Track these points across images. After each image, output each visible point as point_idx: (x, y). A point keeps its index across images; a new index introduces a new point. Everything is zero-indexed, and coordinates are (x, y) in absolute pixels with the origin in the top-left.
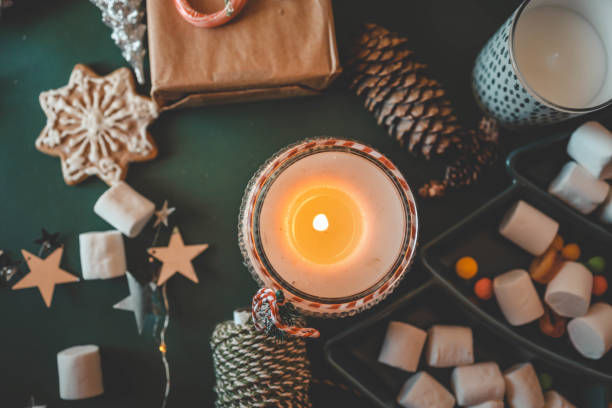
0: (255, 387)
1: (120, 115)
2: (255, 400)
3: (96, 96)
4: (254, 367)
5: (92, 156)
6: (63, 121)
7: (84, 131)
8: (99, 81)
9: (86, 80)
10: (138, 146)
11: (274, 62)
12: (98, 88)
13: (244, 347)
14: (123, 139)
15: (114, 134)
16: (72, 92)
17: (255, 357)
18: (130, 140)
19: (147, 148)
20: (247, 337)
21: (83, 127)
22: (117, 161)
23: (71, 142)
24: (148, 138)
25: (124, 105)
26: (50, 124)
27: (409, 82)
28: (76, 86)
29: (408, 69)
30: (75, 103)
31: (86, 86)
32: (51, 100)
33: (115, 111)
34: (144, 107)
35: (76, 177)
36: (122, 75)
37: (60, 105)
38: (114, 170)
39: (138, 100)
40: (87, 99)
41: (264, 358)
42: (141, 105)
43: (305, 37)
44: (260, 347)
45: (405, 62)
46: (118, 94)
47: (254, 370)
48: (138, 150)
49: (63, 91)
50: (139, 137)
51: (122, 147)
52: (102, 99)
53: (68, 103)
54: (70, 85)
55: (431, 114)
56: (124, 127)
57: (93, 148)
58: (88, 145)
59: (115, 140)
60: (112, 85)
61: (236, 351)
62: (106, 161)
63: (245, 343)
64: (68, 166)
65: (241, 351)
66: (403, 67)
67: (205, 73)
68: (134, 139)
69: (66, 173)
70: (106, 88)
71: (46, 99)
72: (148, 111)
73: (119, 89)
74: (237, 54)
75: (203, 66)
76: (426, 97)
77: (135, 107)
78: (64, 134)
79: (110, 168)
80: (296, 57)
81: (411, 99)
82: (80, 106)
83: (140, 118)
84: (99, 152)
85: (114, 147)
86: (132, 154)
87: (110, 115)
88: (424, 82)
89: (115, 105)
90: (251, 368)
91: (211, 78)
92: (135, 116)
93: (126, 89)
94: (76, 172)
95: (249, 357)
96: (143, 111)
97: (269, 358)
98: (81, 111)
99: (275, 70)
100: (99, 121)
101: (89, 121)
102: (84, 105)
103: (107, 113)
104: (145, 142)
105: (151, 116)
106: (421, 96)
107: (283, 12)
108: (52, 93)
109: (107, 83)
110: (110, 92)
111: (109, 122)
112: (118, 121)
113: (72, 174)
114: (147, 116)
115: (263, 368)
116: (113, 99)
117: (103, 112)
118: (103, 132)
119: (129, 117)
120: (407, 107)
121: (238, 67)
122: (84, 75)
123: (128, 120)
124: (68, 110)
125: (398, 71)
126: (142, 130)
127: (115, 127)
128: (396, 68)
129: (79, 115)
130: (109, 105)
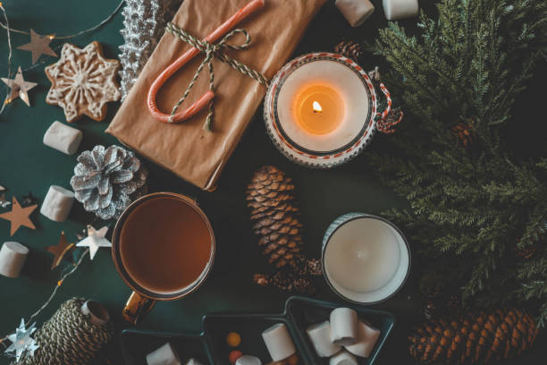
1: (96, 86)
3: (92, 66)
5: (67, 98)
6: (65, 68)
7: (72, 81)
8: (100, 58)
9: (93, 54)
10: (94, 109)
11: (178, 161)
12: (96, 62)
14: (89, 100)
15: (86, 94)
16: (82, 54)
18: (92, 103)
19: (98, 114)
21: (73, 78)
22: (78, 109)
23: (62, 82)
24: (102, 109)
25: (104, 81)
26: (58, 64)
27: (277, 217)
28: (86, 53)
29: (282, 208)
30: (79, 62)
31: (91, 57)
32: (68, 51)
33: (95, 82)
35: (51, 102)
36: (114, 65)
37: (71, 57)
38: (73, 113)
39: (112, 84)
40: (86, 65)
43: (204, 160)
45: (281, 203)
46: (104, 74)
48: (93, 112)
49: (77, 51)
50: (98, 105)
51: (86, 103)
52: (93, 70)
53: (76, 59)
54: (83, 51)
55: (281, 242)
56: (94, 94)
57: (70, 94)
58: (70, 90)
59: (84, 98)
60: (104, 67)
62: (72, 105)
64: (52, 93)
66: (279, 205)
67: (139, 141)
68: (95, 104)
69: (49, 95)
70: (100, 66)
71: (67, 48)
72: (113, 95)
73: (106, 71)
74: (162, 143)
75: (140, 137)
76: (283, 231)
77: (108, 88)
78: (61, 74)
79: (72, 110)
80: (192, 167)
81: (273, 227)
82: (80, 66)
83: (106, 95)
84: (73, 97)
85: (81, 101)
86: (88, 111)
87: (91, 82)
88: (288, 220)
89: (97, 79)
91: (140, 146)
92: (104, 93)
93: (110, 74)
94: (55, 99)
96: (109, 93)
98: (78, 69)
99: (176, 166)
100: (83, 82)
101: (78, 78)
102: (82, 67)
103: (90, 80)
104: (99, 110)
105: (112, 98)
106: (279, 229)
107: (202, 137)
108: (72, 47)
109: (102, 63)
110: (101, 69)
111: (88, 86)
112: (93, 89)
113: (51, 99)
114: (110, 97)
116: (100, 74)
117: (89, 78)
118: (80, 88)
119: (100, 90)
120: (269, 231)
121: (158, 150)
122: (94, 50)
123: (99, 92)
124: (73, 63)
125: (274, 207)
126: (102, 102)
127: (89, 90)
128: (274, 205)
129: (76, 71)
130: (94, 77)
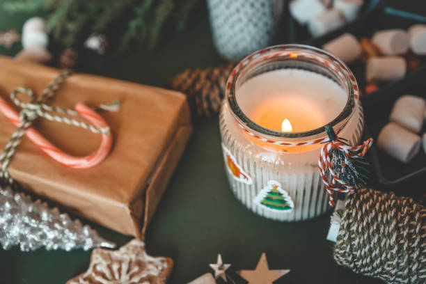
0: (400, 225)
1: (125, 267)
2: (412, 231)
4: (382, 218)
8: (90, 272)
9: (82, 281)
10: (157, 267)
12: (94, 275)
13: (362, 220)
14: (144, 275)
15: (136, 280)
17: (374, 213)
18: (149, 270)
19: (162, 261)
20: (354, 214)
25: (120, 262)
31: (86, 283)
33: (120, 270)
34: (131, 248)
36: (97, 252)
39: (123, 249)
41: (377, 207)
42: (128, 249)
44: (366, 207)
46: (109, 262)
47: (385, 219)
48: (160, 268)
50: (151, 263)
52: (104, 276)
56: (136, 269)
60: (100, 263)
61: (363, 228)
63: (359, 217)
65: (365, 224)
68: (150, 267)
70: (99, 268)
72: (136, 247)
73: (105, 259)
77: (127, 254)
83: (137, 255)
87: (120, 276)
89: (115, 267)
90: (382, 221)
92: (133, 257)
93: (109, 255)
95: (372, 219)
96: (133, 250)
97: (378, 204)
103: (117, 276)
104: (157, 260)
105: (141, 247)
109: (95, 267)
110: (102, 268)
111: (124, 278)
112: (128, 271)
114: (139, 250)
115: (386, 212)
116: (109, 267)
117: (114, 279)
119: (130, 262)
123: (132, 265)
126: (147, 258)
127: (131, 277)
130: (112, 273)
